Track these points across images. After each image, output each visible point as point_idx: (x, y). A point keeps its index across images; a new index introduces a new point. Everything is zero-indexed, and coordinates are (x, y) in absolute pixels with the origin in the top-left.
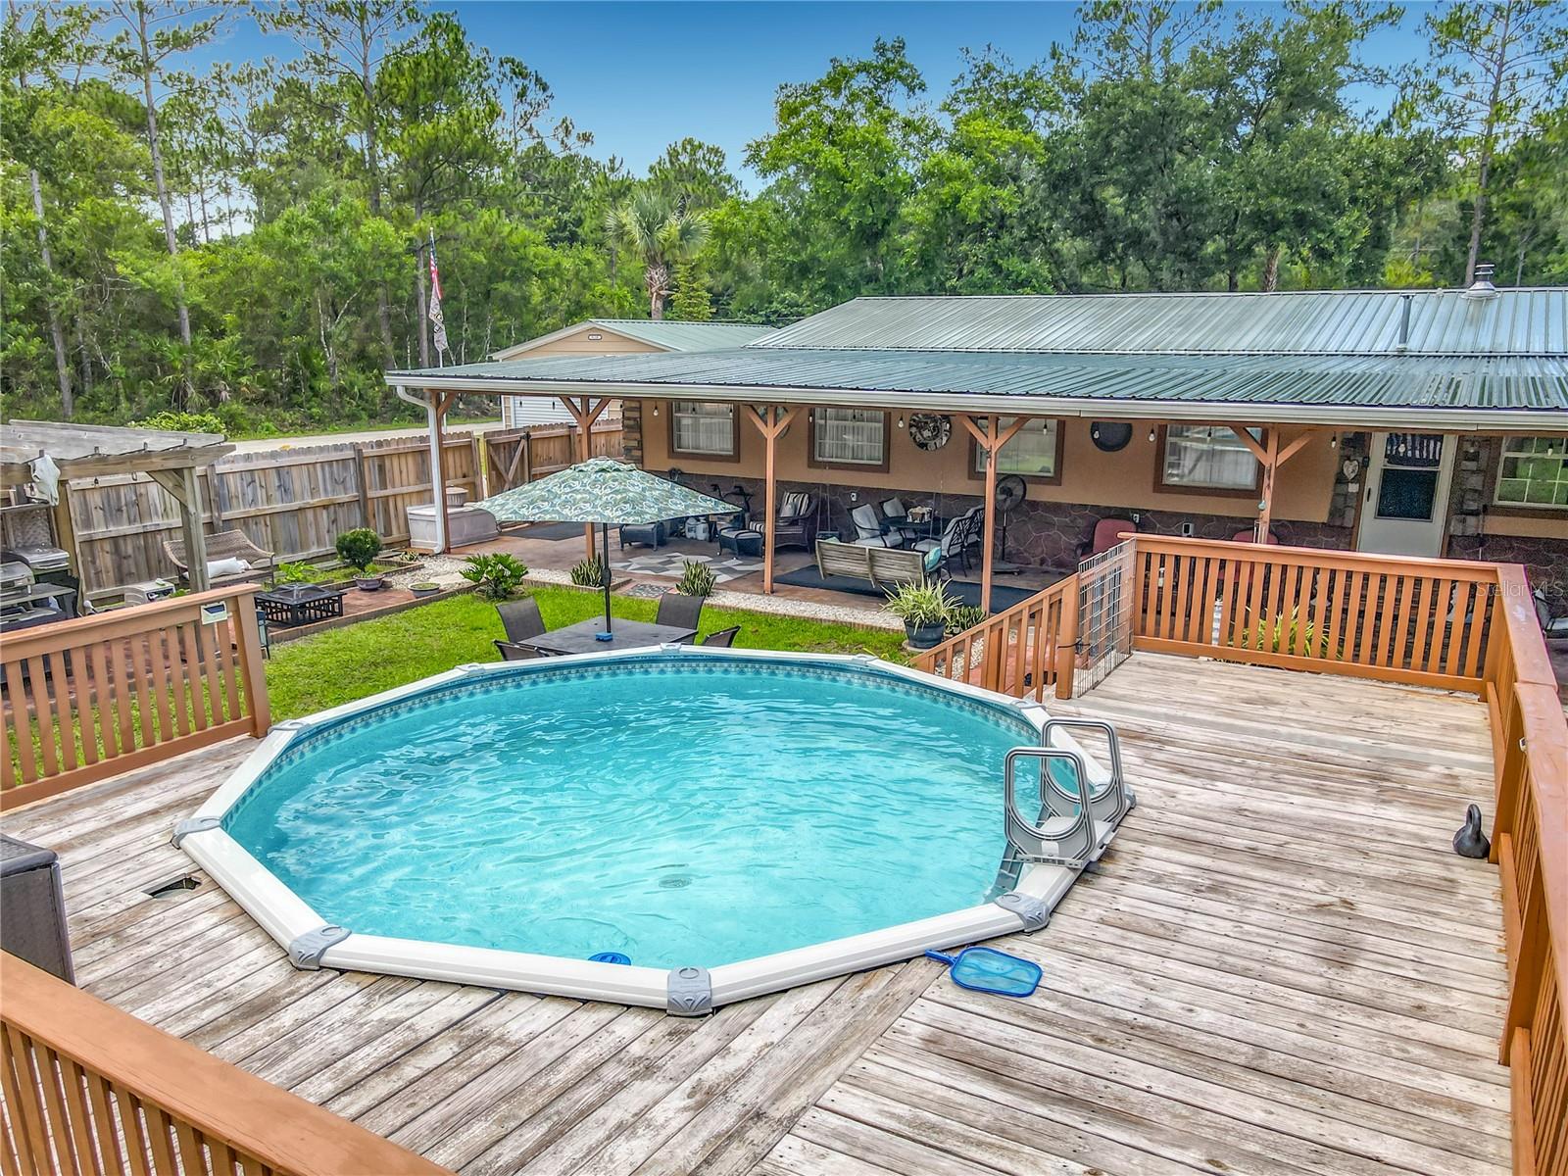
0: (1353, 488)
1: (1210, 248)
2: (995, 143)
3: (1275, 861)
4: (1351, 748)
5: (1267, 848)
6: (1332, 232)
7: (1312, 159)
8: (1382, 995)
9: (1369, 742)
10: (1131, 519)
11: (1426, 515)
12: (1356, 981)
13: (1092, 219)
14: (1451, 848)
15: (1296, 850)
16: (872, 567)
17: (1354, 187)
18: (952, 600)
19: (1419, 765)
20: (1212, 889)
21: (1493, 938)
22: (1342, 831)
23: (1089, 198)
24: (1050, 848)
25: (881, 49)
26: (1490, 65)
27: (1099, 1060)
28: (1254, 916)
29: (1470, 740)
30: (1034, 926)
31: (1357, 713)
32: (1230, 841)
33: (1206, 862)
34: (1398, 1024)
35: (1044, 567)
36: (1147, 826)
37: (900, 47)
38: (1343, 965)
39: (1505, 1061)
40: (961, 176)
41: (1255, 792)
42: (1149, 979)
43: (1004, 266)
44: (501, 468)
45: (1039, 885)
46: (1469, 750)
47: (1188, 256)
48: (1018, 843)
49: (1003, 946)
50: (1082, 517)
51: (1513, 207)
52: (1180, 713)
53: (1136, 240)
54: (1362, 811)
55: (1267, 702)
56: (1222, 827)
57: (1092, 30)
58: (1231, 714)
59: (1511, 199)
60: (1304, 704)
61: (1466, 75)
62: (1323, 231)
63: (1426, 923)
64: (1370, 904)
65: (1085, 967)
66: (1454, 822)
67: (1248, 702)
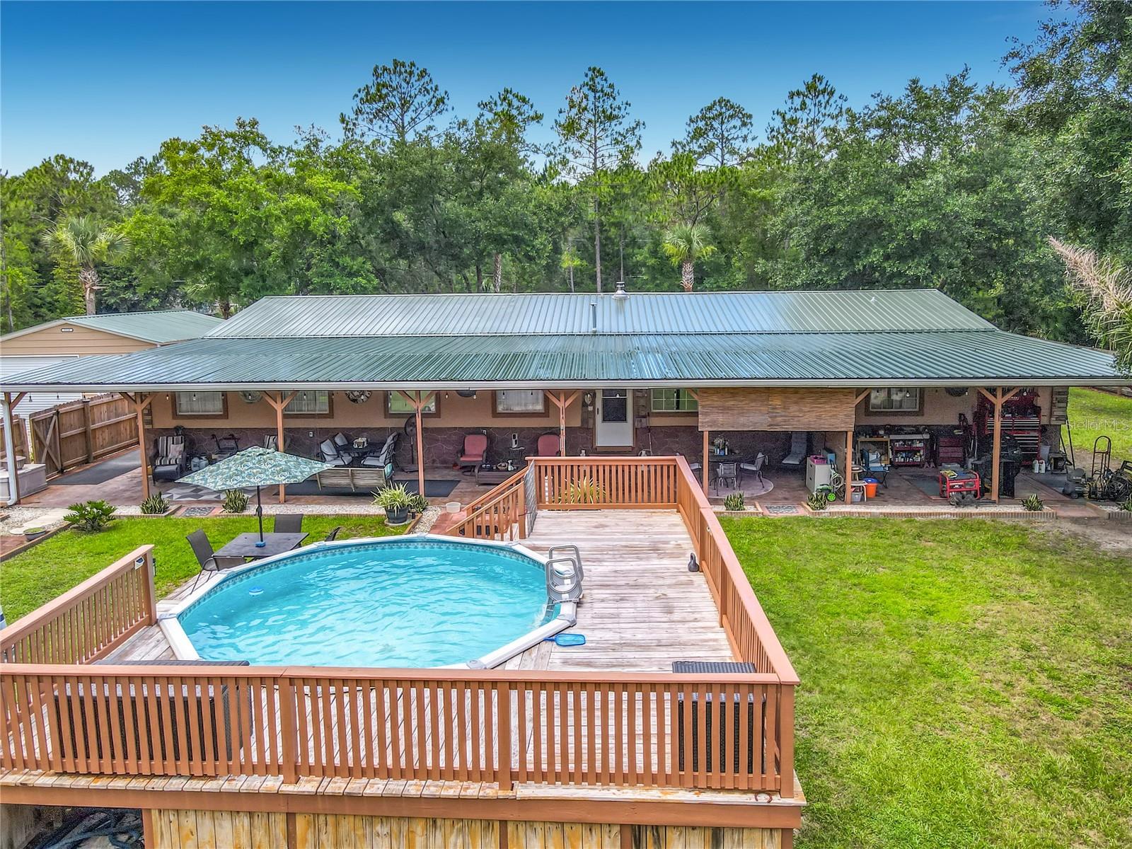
0: (590, 408)
1: (466, 251)
2: (331, 190)
3: (636, 586)
4: (640, 540)
5: (631, 583)
6: (534, 246)
7: (518, 207)
8: (684, 618)
9: (647, 536)
10: (483, 434)
11: (625, 420)
12: (677, 616)
13: (392, 233)
14: (687, 570)
15: (641, 581)
16: (352, 480)
17: (540, 222)
18: (411, 494)
19: (667, 543)
20: (621, 600)
21: (708, 595)
22: (653, 572)
23: (390, 221)
24: (565, 596)
25: (241, 125)
26: (590, 149)
27: (617, 655)
28: (639, 605)
29: (678, 529)
30: (573, 624)
31: (638, 525)
32: (619, 583)
33: (615, 592)
34: (691, 625)
35: (435, 465)
36: (589, 583)
37: (254, 123)
38: (671, 613)
39: (722, 626)
40: (312, 210)
41: (618, 564)
42: (618, 630)
43: (341, 263)
44: (42, 437)
45: (567, 609)
46: (680, 533)
47: (454, 257)
48: (553, 597)
49: (567, 632)
50: (455, 434)
51: (613, 224)
52: (573, 537)
53: (422, 247)
54: (655, 563)
55: (603, 526)
56: (613, 579)
57: (366, 108)
58: (592, 534)
59: (612, 220)
60: (617, 525)
61: (580, 153)
62: (529, 246)
63: (688, 595)
64: (671, 593)
65: (596, 632)
66: (686, 561)
67: (596, 527)
